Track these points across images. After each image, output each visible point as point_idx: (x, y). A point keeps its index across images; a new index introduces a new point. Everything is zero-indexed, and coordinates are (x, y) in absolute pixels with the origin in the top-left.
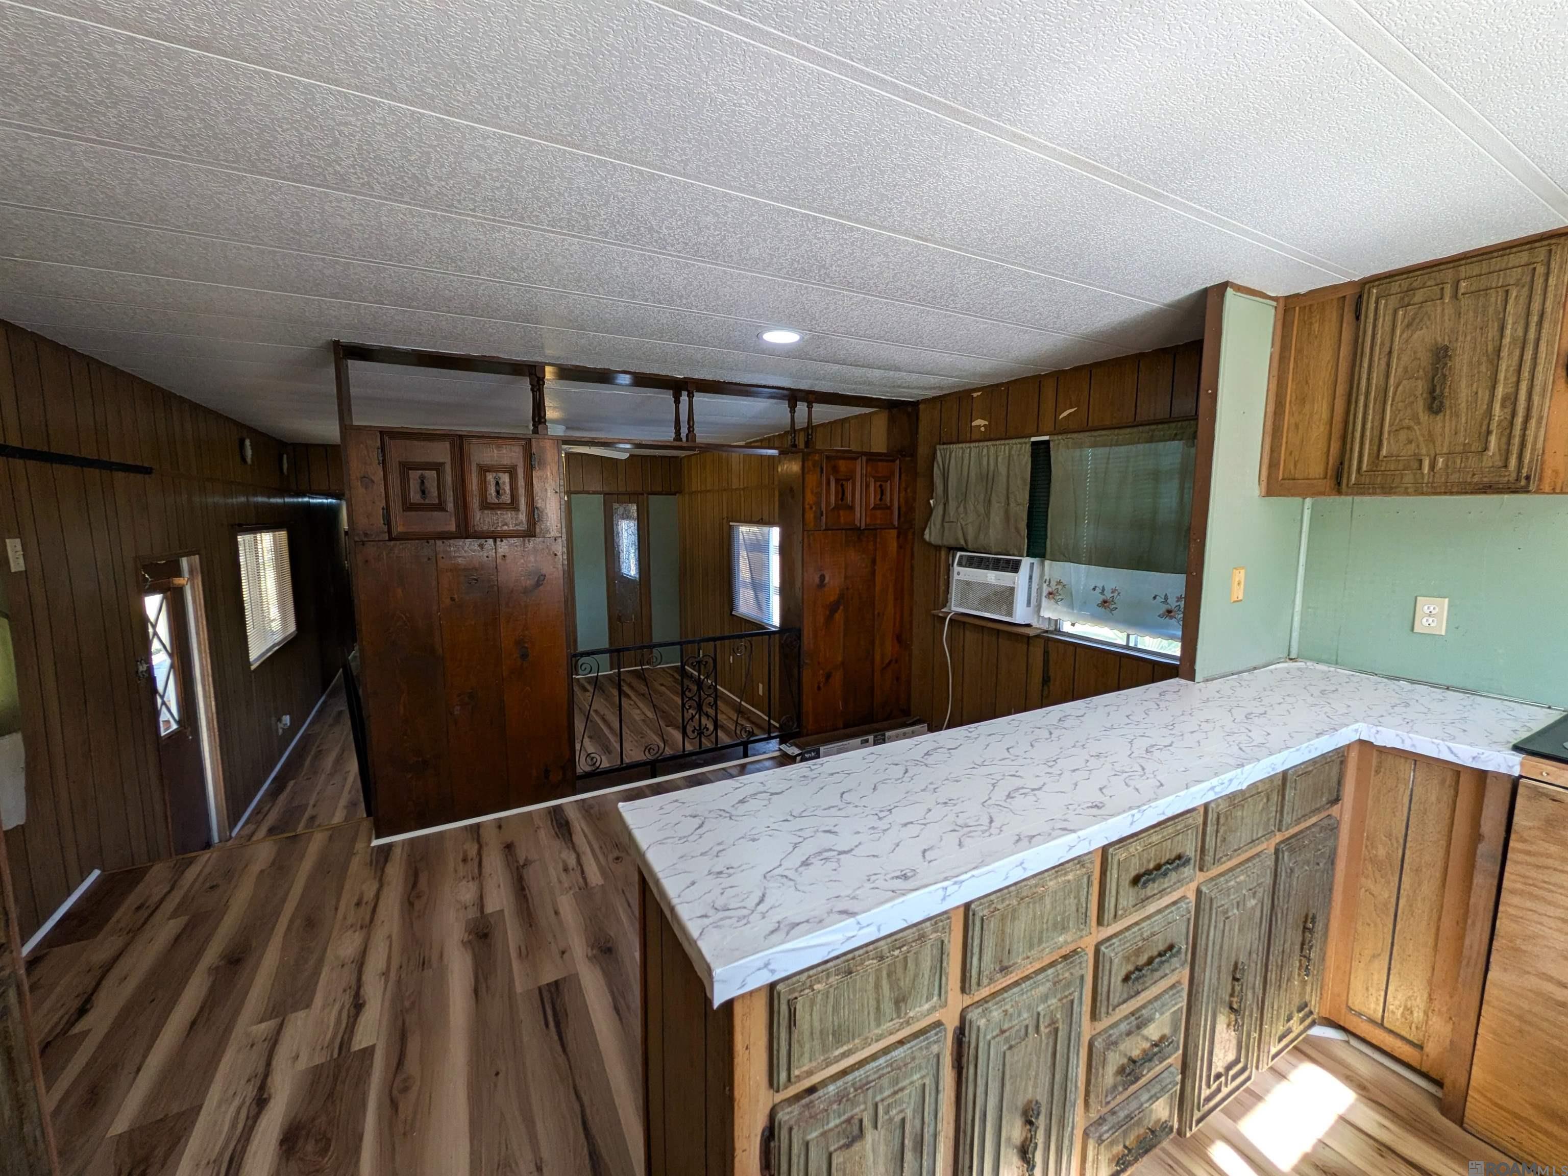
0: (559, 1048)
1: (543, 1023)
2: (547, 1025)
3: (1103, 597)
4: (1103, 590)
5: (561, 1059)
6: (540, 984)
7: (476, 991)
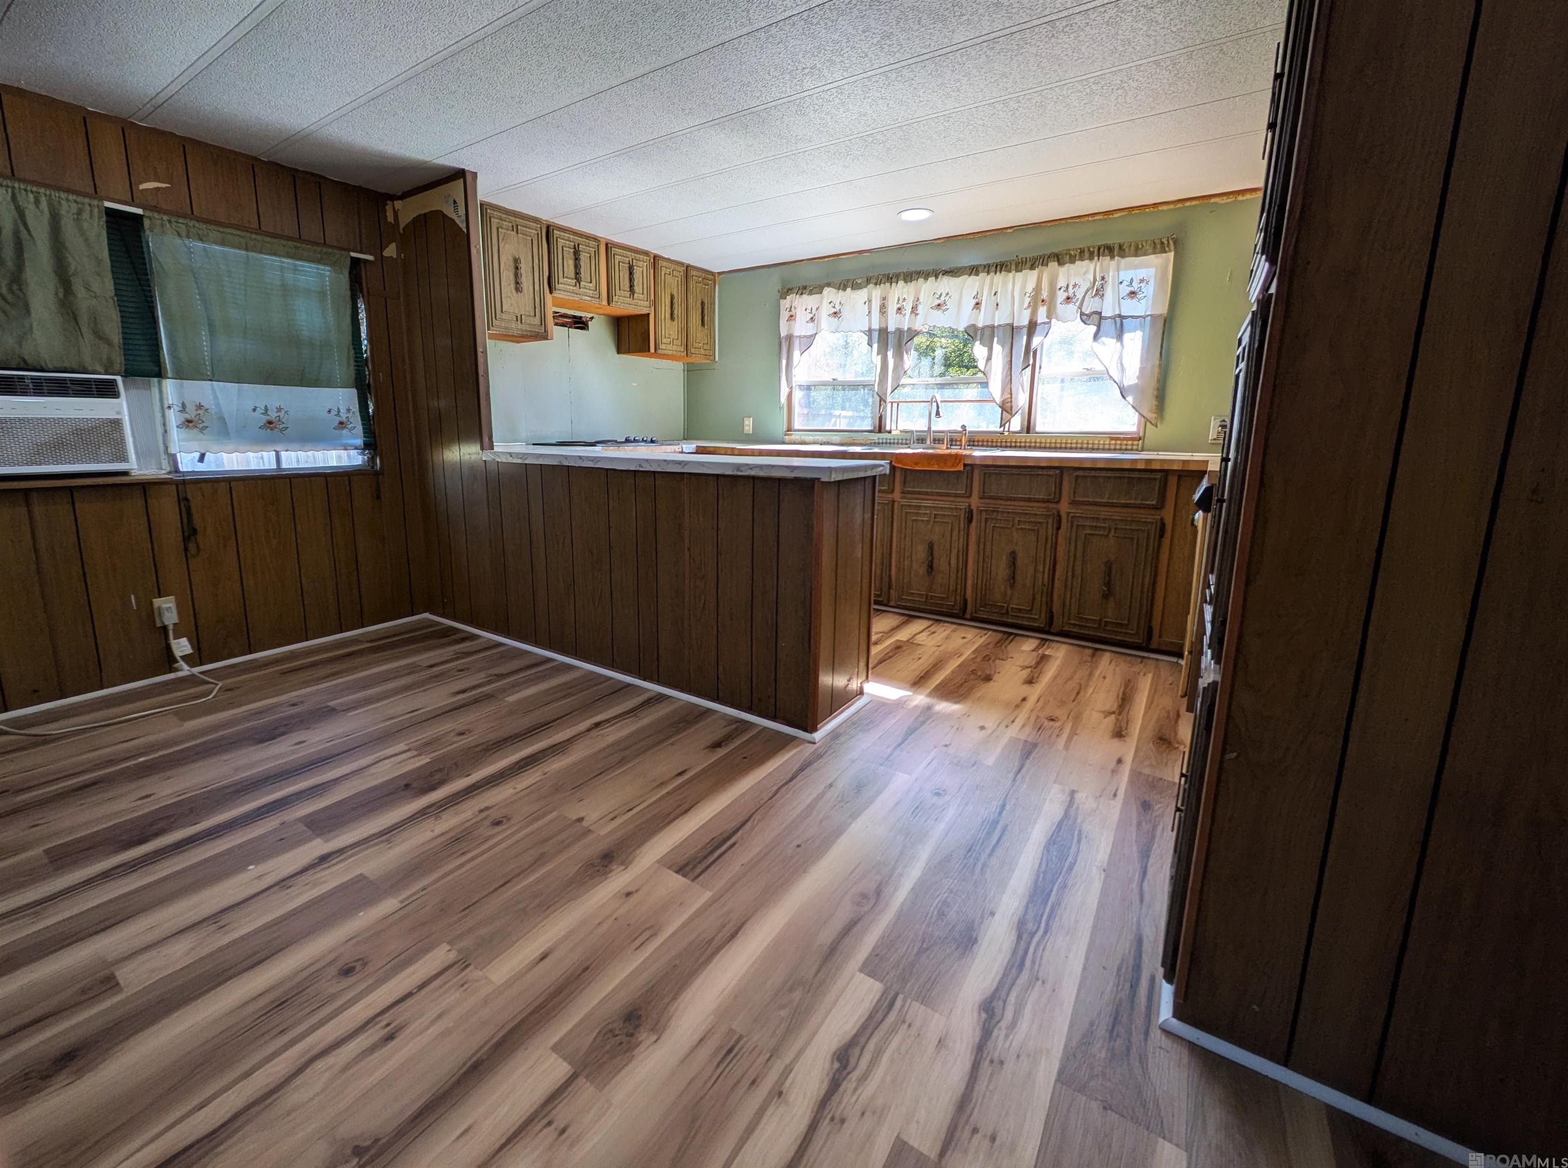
0: (749, 824)
1: (733, 849)
2: (734, 844)
3: (267, 418)
4: (266, 408)
5: (757, 817)
6: (689, 882)
7: (733, 935)
